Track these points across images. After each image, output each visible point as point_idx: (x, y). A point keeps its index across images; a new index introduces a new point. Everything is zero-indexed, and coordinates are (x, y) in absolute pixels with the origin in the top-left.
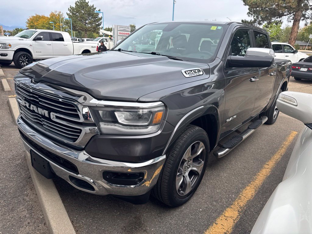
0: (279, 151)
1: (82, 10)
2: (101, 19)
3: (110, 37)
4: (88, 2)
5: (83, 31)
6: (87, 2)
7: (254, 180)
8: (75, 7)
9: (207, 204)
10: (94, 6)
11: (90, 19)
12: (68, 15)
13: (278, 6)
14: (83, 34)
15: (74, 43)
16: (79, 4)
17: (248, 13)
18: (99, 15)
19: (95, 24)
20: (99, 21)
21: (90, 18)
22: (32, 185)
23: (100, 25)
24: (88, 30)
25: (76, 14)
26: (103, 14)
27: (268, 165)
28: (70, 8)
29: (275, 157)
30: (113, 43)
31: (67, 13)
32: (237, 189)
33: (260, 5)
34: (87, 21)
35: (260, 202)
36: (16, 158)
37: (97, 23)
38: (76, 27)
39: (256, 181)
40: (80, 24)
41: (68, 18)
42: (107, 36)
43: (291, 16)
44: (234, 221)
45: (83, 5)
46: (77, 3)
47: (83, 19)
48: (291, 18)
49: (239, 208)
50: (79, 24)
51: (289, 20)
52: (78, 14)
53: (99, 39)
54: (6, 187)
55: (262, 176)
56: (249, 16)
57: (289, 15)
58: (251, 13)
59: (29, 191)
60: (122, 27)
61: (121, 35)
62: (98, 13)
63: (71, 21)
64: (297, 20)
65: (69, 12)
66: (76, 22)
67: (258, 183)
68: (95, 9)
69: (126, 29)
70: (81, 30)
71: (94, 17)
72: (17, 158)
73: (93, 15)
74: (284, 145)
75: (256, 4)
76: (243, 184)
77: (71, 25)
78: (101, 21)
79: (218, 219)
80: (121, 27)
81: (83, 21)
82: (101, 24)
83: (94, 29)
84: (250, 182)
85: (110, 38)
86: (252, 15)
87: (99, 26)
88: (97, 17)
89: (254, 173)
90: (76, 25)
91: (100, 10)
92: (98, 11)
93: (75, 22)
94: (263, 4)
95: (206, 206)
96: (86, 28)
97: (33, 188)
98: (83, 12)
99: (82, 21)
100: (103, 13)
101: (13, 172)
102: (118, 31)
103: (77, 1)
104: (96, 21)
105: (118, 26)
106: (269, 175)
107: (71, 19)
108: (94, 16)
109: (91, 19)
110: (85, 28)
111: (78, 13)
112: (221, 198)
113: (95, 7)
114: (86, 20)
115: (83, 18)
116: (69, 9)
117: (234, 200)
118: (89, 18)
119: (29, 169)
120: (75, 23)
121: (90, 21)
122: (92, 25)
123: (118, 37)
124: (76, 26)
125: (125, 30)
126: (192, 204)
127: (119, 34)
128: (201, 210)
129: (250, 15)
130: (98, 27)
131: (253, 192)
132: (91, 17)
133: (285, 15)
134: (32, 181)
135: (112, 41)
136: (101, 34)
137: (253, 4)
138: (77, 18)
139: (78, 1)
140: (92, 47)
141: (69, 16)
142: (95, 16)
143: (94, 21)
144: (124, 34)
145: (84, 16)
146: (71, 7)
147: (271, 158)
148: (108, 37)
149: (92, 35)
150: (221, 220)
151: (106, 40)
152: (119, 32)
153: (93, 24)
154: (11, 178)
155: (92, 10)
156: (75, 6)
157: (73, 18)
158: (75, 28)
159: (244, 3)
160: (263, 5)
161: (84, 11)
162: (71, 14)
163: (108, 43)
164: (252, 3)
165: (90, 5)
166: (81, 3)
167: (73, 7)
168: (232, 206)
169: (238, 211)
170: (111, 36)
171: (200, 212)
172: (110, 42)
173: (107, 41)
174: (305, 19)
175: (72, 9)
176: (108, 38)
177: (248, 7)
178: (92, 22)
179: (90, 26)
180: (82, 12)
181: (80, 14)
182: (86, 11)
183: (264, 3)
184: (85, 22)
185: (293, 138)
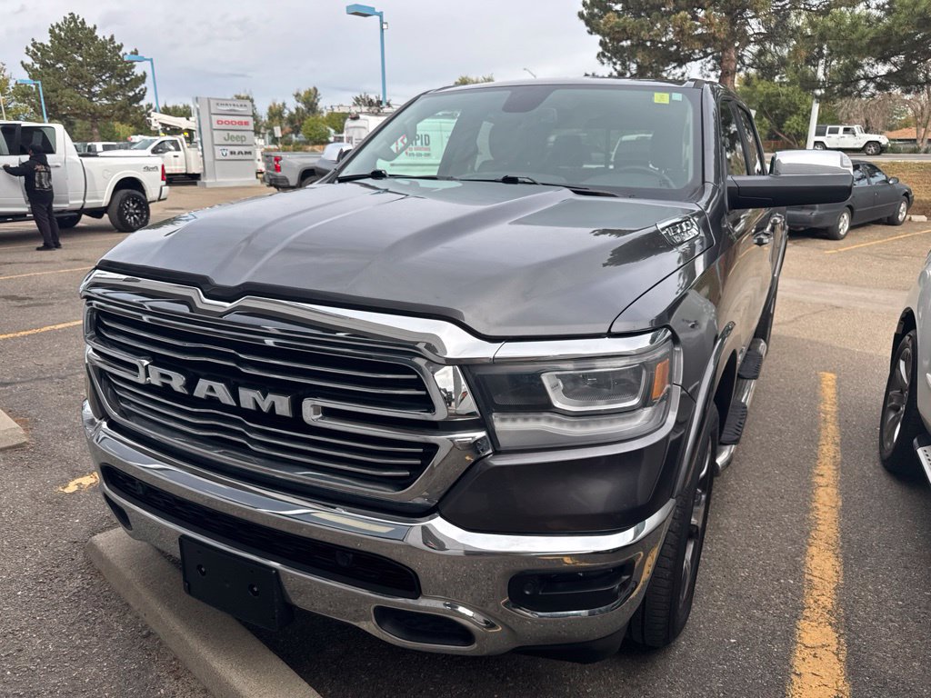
0: (823, 432)
1: (76, 53)
2: (143, 79)
3: (187, 134)
4: (95, 28)
5: (84, 118)
6: (92, 26)
7: (814, 524)
8: (50, 45)
9: (739, 620)
10: (115, 39)
11: (104, 81)
12: (25, 68)
13: (683, 35)
14: (78, 130)
15: (84, 159)
16: (63, 34)
17: (598, 55)
18: (134, 67)
19: (124, 95)
20: (137, 87)
21: (104, 77)
22: (168, 658)
23: (142, 98)
24: (101, 116)
25: (54, 65)
26: (152, 64)
27: (822, 475)
28: (31, 48)
29: (825, 449)
30: (200, 153)
31: (22, 63)
32: (786, 558)
33: (635, 32)
34: (97, 89)
35: (865, 585)
36: (57, 570)
37: (131, 94)
38: (60, 107)
39: (822, 528)
40: (71, 97)
41: (28, 79)
42: (176, 131)
43: (709, 61)
44: (837, 655)
45: (77, 38)
46: (57, 31)
47: (80, 79)
48: (710, 66)
49: (828, 616)
50: (68, 98)
51: (705, 72)
52: (60, 65)
53: (152, 142)
54: (78, 683)
55: (826, 509)
56: (603, 63)
57: (703, 60)
58: (606, 54)
59: (171, 683)
60: (225, 102)
61: (224, 126)
62: (132, 62)
63: (40, 88)
64: (727, 73)
65: (29, 60)
66: (59, 91)
67: (829, 532)
68: (120, 48)
69: (236, 108)
70: (76, 115)
71: (119, 75)
72: (62, 569)
73: (113, 68)
74: (826, 414)
75: (624, 30)
76: (795, 543)
77: (42, 100)
78: (143, 86)
79: (795, 661)
80: (220, 102)
81: (82, 89)
82: (144, 95)
83: (122, 112)
84: (808, 533)
85: (186, 138)
86: (610, 59)
87: (138, 102)
88: (128, 75)
89: (803, 504)
90: (57, 99)
91: (136, 53)
92: (132, 53)
93: (53, 91)
94: (644, 30)
95: (739, 625)
96: (94, 108)
97: (179, 670)
98: (80, 59)
99: (78, 88)
100: (151, 60)
101: (73, 624)
102: (213, 117)
103: (54, 25)
104: (126, 86)
105: (212, 102)
106: (840, 503)
107: (39, 82)
108: (118, 71)
109: (110, 81)
110: (92, 110)
111: (62, 62)
112: (766, 595)
113: (117, 43)
114: (93, 83)
115: (82, 77)
116: (27, 48)
117: (798, 592)
118: (100, 77)
119: (128, 604)
120: (55, 94)
121: (106, 87)
122: (115, 100)
123: (215, 132)
124: (61, 103)
125: (235, 111)
126: (700, 629)
127: (215, 126)
128: (732, 641)
129: (605, 60)
130: (136, 105)
131: (833, 560)
132: (108, 75)
133: (696, 60)
134: (160, 644)
135: (196, 147)
136: (155, 125)
137: (617, 29)
138: (60, 79)
139: (58, 25)
140: (147, 169)
141: (32, 71)
142: (123, 70)
143: (121, 86)
144: (231, 123)
145: (84, 70)
146: (35, 43)
147: (816, 454)
148: (182, 137)
149: (109, 131)
150: (804, 659)
151: (175, 143)
152: (215, 118)
153: (116, 95)
154: (78, 648)
155: (110, 51)
156: (51, 41)
157: (46, 78)
158: (53, 112)
159: (588, 28)
160: (643, 33)
161: (81, 56)
162: (37, 66)
163: (180, 154)
164: (611, 28)
165: (100, 37)
166: (72, 30)
167: (41, 44)
168: (807, 613)
169: (830, 624)
170: (190, 131)
171: (734, 646)
172: (188, 150)
173: (178, 149)
174: (744, 69)
175: (38, 49)
176: (180, 138)
177: (598, 38)
178: (113, 89)
179: (106, 102)
180: (74, 60)
181: (69, 65)
182: (90, 55)
183: (646, 28)
184: (90, 92)
185: (833, 391)
